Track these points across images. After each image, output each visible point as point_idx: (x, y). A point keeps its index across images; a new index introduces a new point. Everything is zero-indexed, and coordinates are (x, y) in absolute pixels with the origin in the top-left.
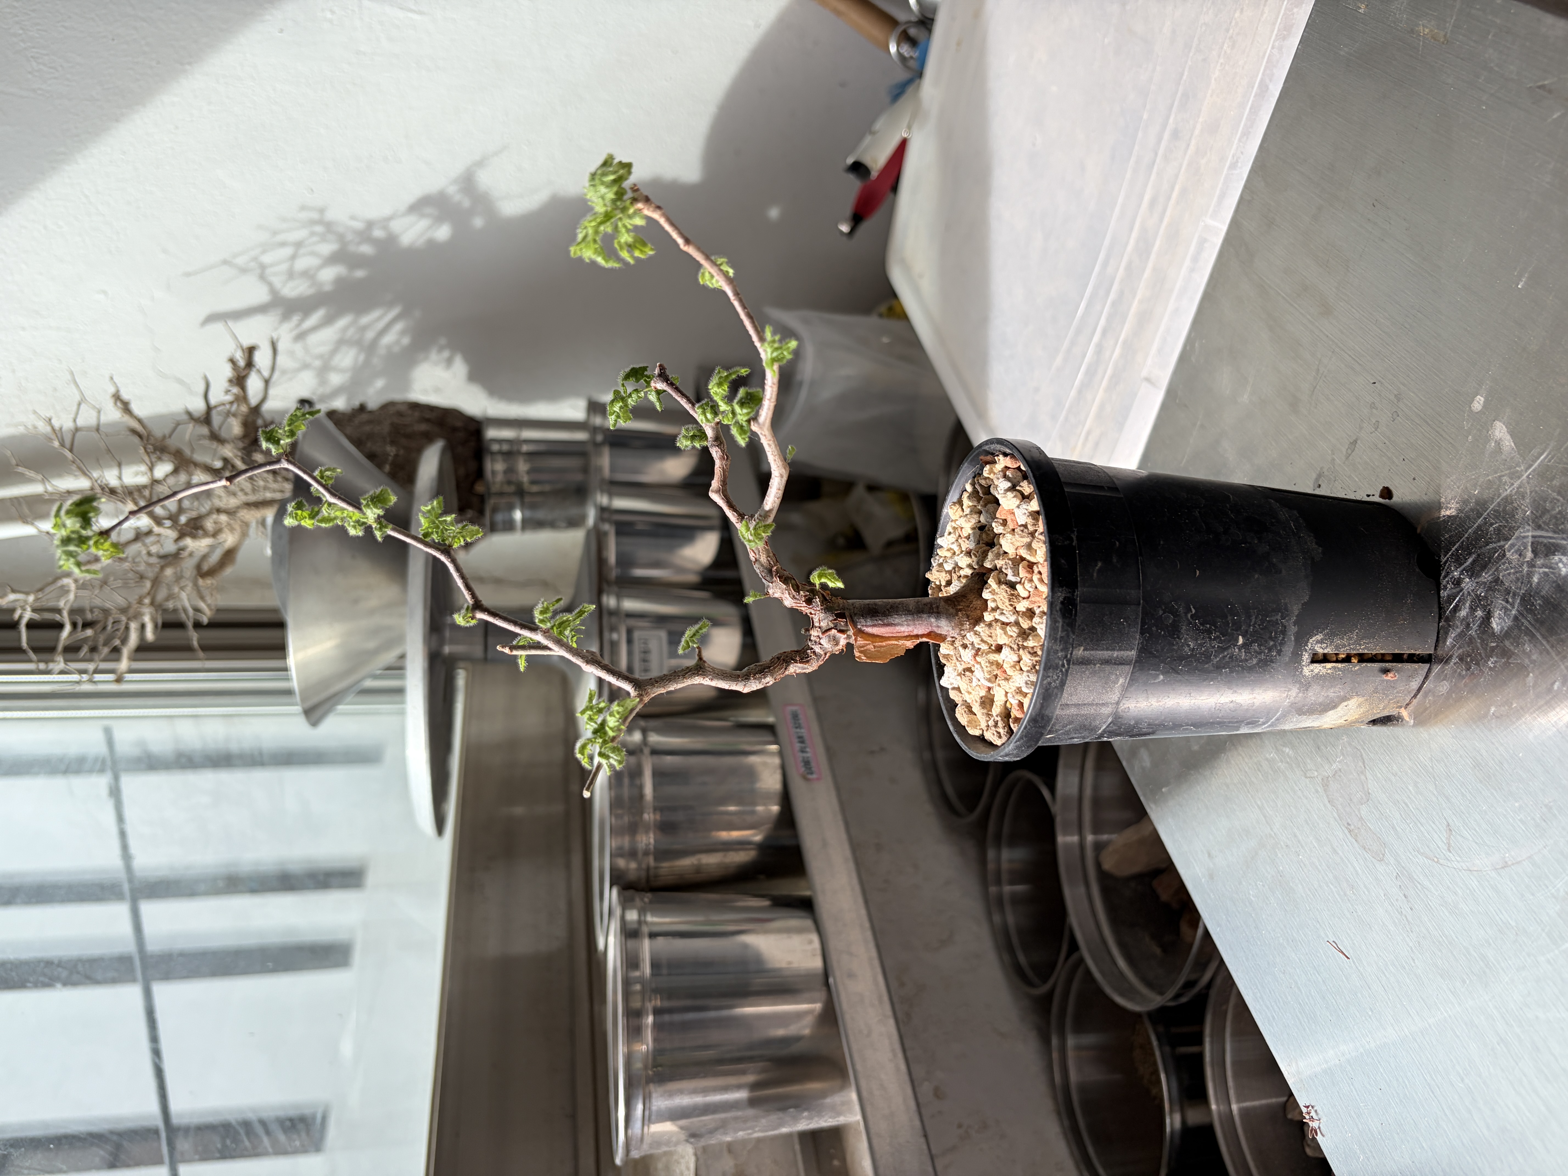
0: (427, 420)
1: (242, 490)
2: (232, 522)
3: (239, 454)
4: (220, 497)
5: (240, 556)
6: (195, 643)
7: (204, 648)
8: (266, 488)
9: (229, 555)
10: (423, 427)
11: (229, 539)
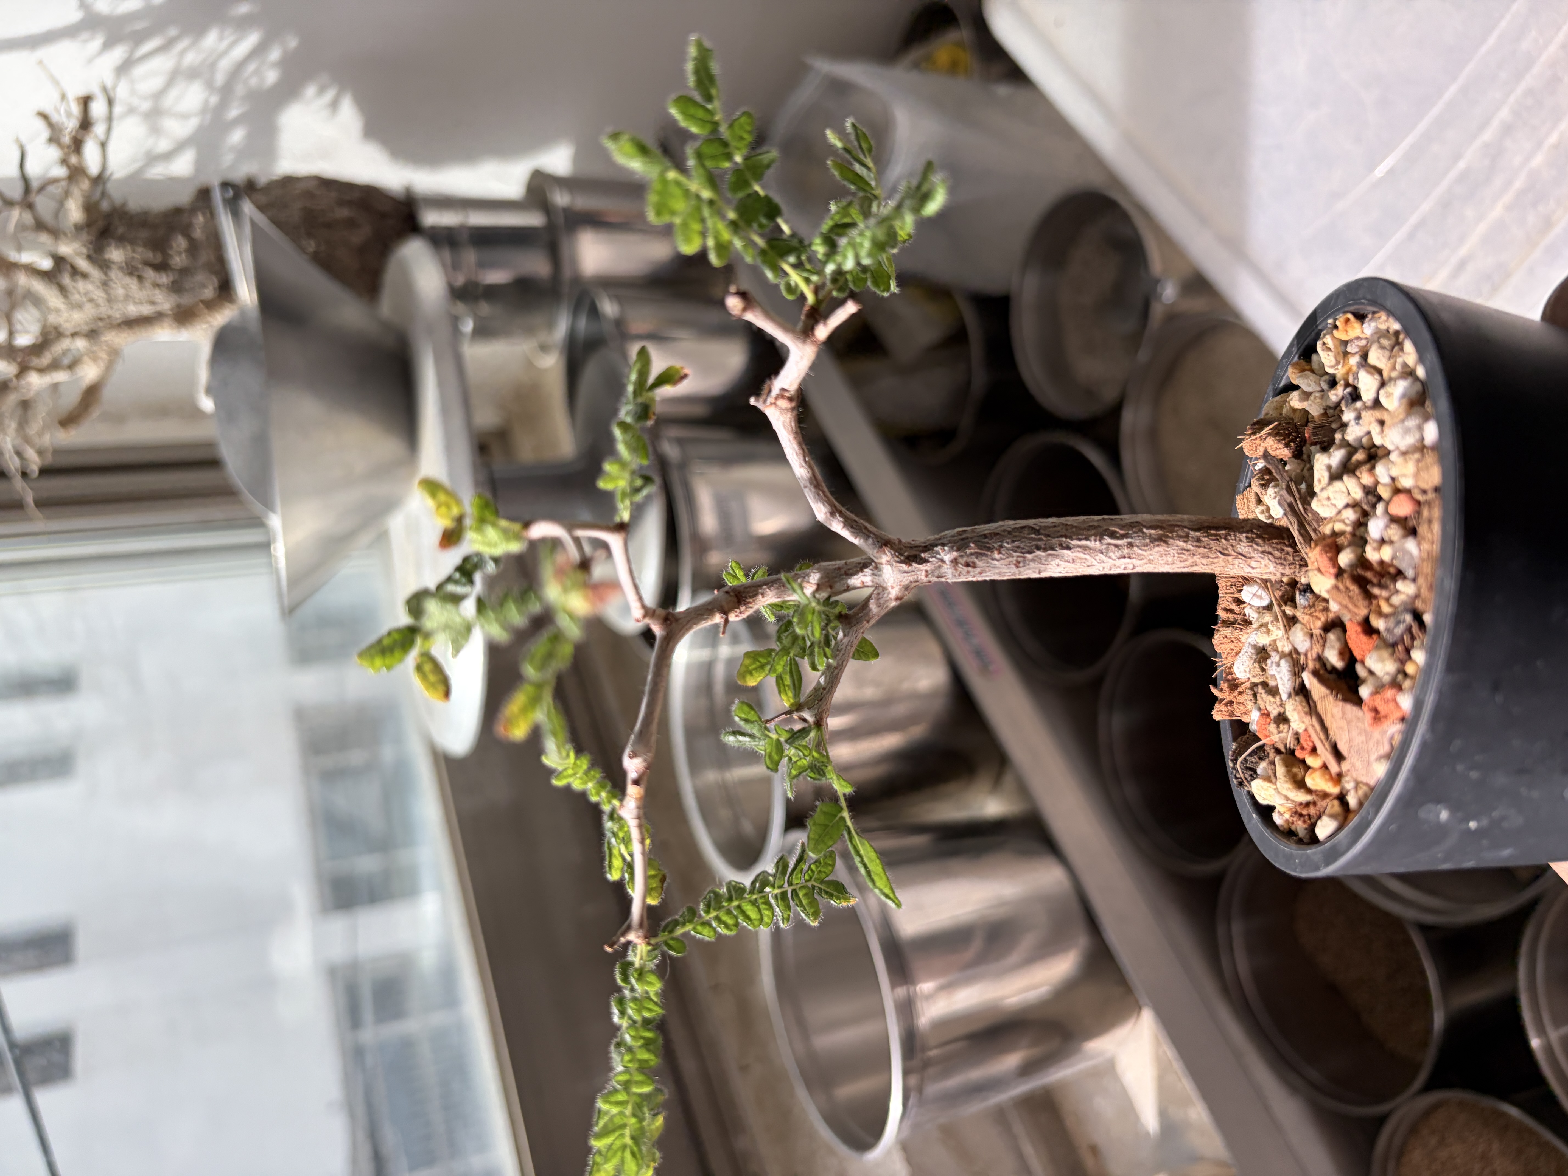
0: (349, 203)
1: (91, 300)
2: (95, 348)
3: (84, 250)
4: (58, 311)
5: (107, 393)
6: (29, 499)
7: (42, 504)
8: (127, 298)
9: (91, 393)
10: (344, 213)
11: (90, 373)
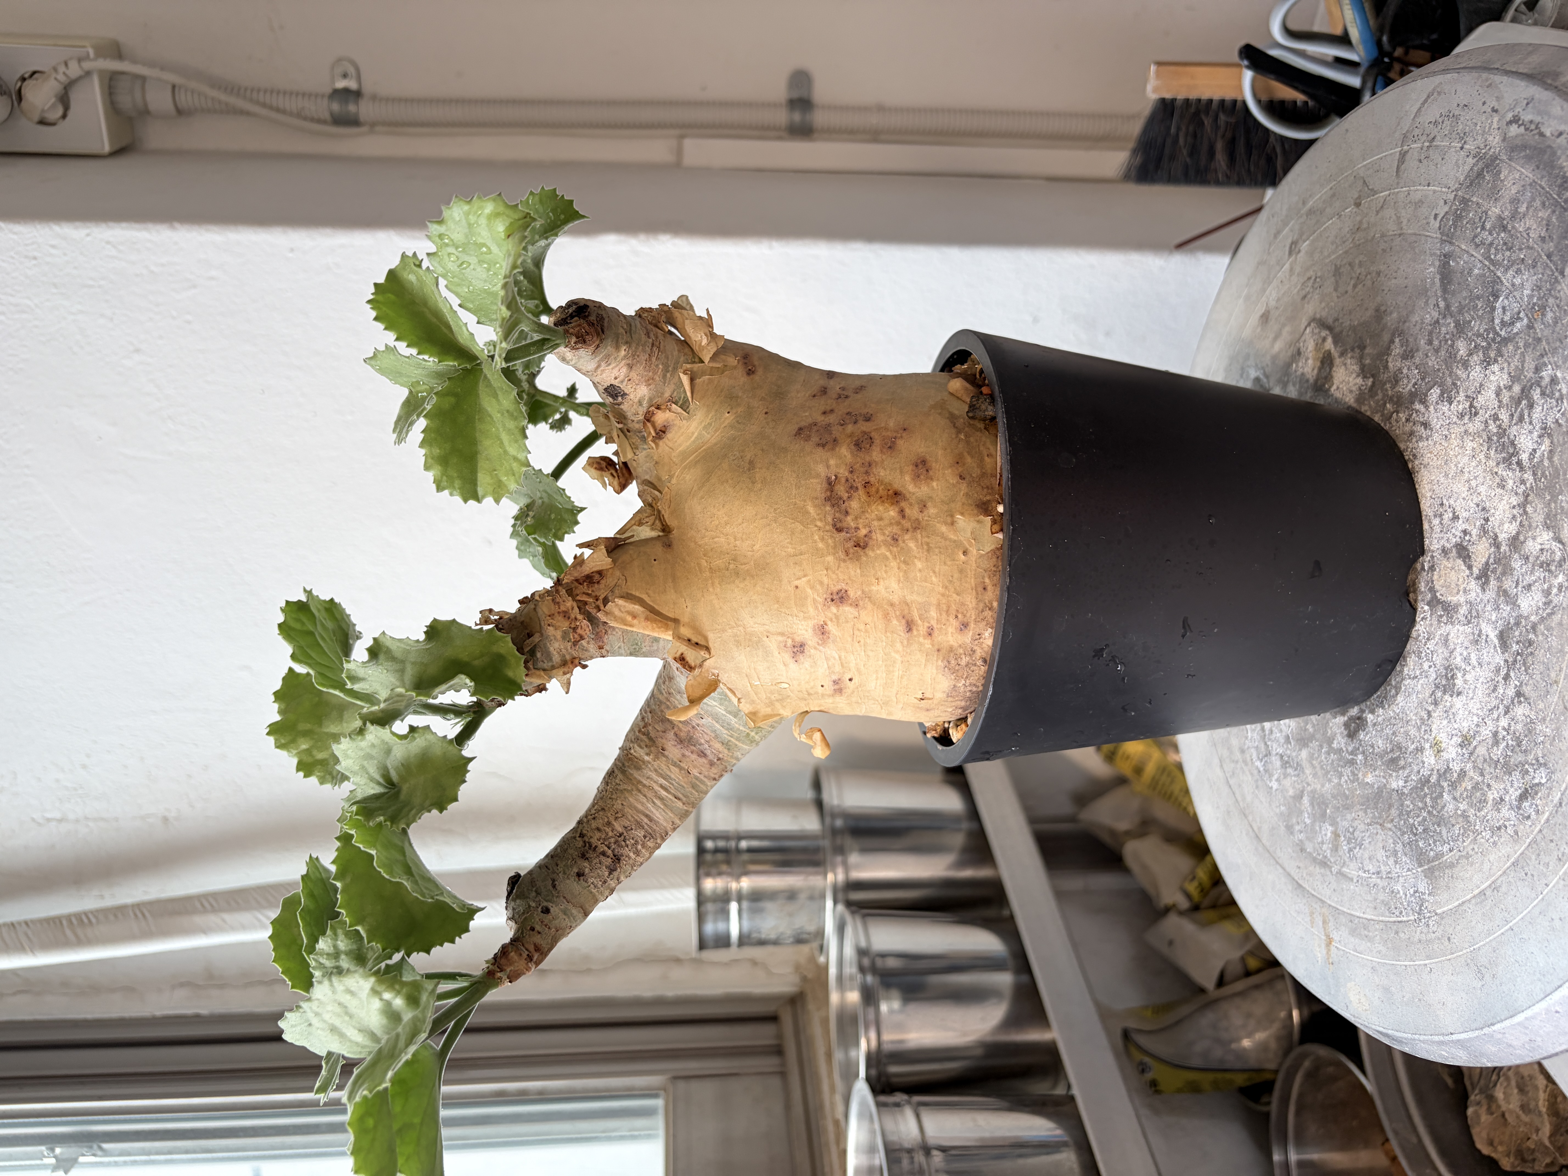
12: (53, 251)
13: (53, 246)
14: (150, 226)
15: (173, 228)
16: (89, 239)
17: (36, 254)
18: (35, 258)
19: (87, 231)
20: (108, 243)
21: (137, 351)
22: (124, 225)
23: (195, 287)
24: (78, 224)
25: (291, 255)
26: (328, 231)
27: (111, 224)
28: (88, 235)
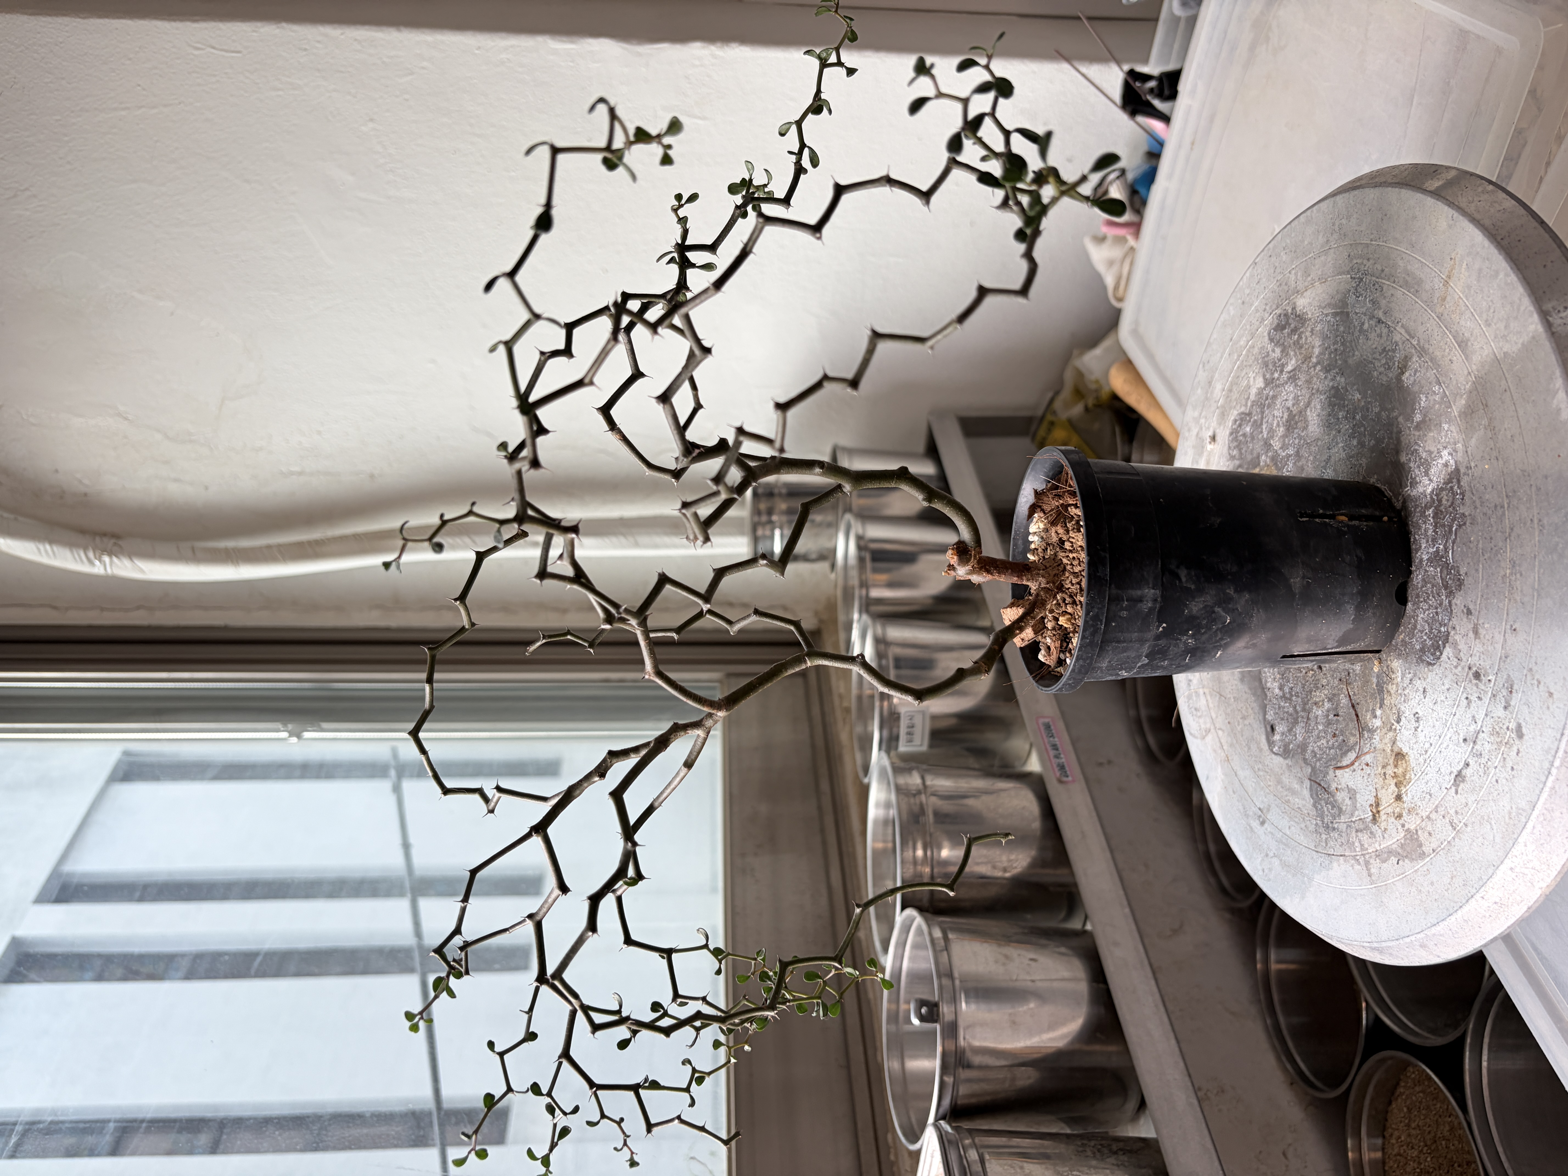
12: (318, 45)
13: (319, 42)
14: (384, 28)
15: (399, 30)
16: (342, 37)
17: (307, 47)
18: (305, 50)
19: (342, 31)
20: (356, 40)
21: (371, 120)
22: (367, 27)
23: (412, 74)
24: (336, 26)
25: (477, 52)
26: (504, 35)
27: (359, 27)
28: (342, 34)
